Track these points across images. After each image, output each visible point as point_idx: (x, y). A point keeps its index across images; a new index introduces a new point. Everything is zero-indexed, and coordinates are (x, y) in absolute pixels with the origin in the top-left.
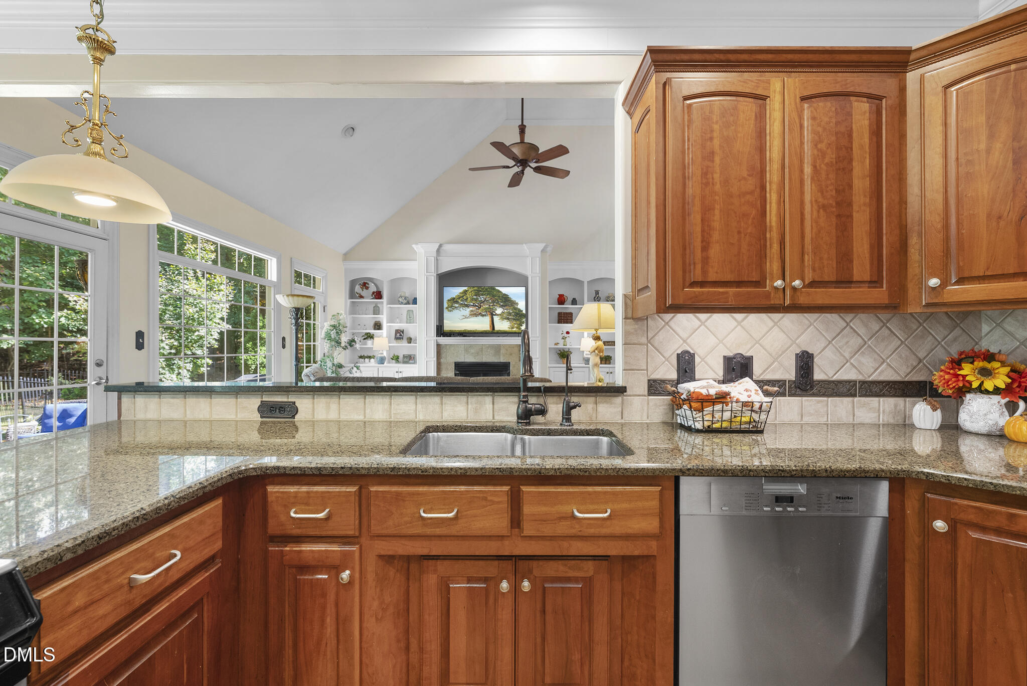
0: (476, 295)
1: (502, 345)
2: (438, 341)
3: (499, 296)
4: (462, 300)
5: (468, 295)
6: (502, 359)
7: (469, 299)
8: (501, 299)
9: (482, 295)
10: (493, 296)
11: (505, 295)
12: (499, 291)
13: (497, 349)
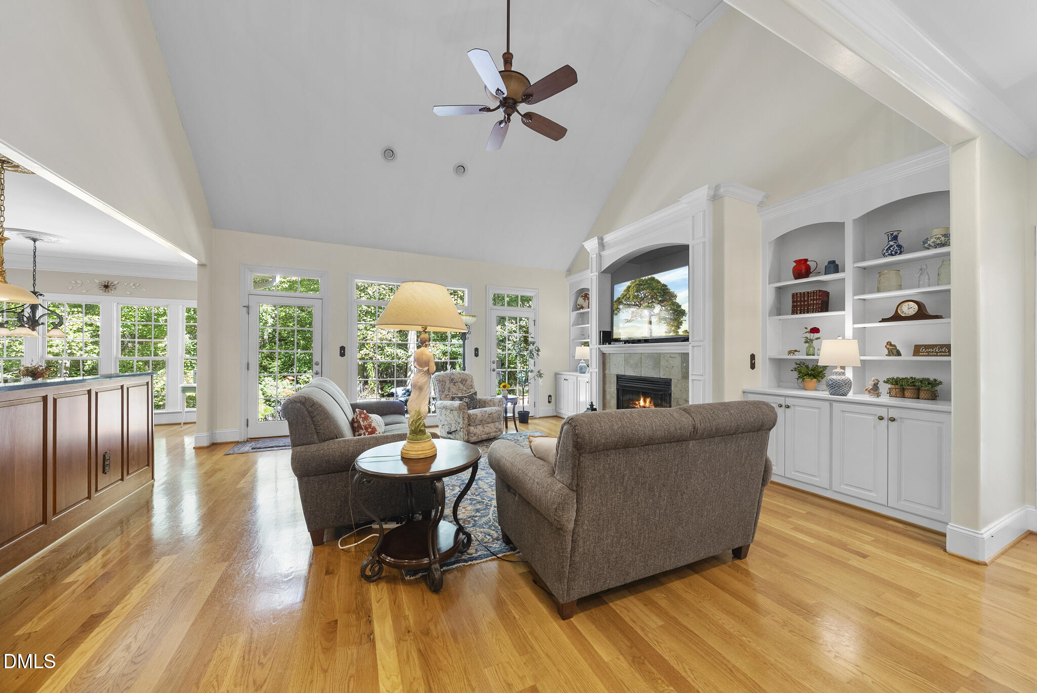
0: (637, 292)
1: (663, 354)
2: (602, 349)
3: (658, 289)
4: (625, 300)
5: (630, 293)
6: (662, 375)
7: (631, 297)
8: (659, 293)
9: (643, 289)
10: (653, 289)
11: (664, 286)
12: (658, 282)
13: (657, 359)
